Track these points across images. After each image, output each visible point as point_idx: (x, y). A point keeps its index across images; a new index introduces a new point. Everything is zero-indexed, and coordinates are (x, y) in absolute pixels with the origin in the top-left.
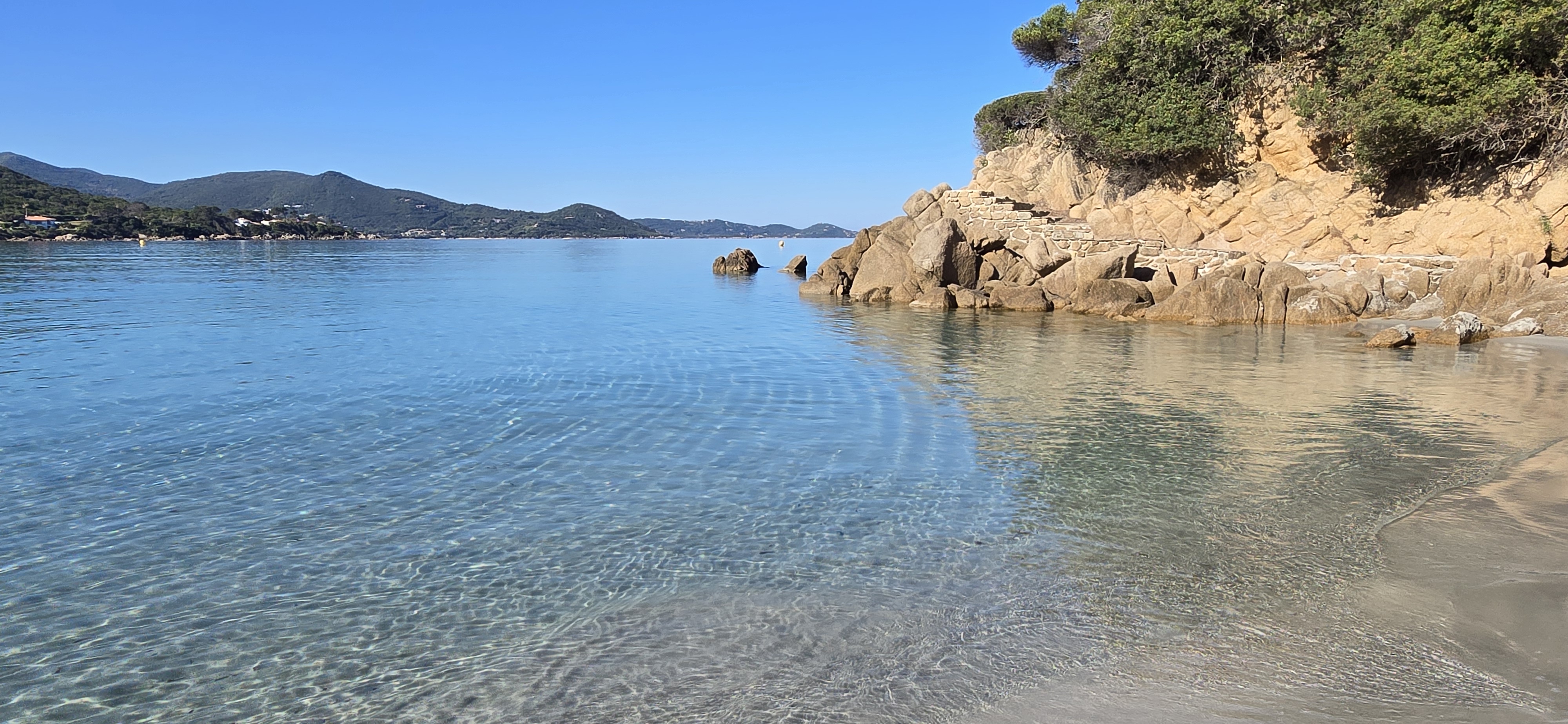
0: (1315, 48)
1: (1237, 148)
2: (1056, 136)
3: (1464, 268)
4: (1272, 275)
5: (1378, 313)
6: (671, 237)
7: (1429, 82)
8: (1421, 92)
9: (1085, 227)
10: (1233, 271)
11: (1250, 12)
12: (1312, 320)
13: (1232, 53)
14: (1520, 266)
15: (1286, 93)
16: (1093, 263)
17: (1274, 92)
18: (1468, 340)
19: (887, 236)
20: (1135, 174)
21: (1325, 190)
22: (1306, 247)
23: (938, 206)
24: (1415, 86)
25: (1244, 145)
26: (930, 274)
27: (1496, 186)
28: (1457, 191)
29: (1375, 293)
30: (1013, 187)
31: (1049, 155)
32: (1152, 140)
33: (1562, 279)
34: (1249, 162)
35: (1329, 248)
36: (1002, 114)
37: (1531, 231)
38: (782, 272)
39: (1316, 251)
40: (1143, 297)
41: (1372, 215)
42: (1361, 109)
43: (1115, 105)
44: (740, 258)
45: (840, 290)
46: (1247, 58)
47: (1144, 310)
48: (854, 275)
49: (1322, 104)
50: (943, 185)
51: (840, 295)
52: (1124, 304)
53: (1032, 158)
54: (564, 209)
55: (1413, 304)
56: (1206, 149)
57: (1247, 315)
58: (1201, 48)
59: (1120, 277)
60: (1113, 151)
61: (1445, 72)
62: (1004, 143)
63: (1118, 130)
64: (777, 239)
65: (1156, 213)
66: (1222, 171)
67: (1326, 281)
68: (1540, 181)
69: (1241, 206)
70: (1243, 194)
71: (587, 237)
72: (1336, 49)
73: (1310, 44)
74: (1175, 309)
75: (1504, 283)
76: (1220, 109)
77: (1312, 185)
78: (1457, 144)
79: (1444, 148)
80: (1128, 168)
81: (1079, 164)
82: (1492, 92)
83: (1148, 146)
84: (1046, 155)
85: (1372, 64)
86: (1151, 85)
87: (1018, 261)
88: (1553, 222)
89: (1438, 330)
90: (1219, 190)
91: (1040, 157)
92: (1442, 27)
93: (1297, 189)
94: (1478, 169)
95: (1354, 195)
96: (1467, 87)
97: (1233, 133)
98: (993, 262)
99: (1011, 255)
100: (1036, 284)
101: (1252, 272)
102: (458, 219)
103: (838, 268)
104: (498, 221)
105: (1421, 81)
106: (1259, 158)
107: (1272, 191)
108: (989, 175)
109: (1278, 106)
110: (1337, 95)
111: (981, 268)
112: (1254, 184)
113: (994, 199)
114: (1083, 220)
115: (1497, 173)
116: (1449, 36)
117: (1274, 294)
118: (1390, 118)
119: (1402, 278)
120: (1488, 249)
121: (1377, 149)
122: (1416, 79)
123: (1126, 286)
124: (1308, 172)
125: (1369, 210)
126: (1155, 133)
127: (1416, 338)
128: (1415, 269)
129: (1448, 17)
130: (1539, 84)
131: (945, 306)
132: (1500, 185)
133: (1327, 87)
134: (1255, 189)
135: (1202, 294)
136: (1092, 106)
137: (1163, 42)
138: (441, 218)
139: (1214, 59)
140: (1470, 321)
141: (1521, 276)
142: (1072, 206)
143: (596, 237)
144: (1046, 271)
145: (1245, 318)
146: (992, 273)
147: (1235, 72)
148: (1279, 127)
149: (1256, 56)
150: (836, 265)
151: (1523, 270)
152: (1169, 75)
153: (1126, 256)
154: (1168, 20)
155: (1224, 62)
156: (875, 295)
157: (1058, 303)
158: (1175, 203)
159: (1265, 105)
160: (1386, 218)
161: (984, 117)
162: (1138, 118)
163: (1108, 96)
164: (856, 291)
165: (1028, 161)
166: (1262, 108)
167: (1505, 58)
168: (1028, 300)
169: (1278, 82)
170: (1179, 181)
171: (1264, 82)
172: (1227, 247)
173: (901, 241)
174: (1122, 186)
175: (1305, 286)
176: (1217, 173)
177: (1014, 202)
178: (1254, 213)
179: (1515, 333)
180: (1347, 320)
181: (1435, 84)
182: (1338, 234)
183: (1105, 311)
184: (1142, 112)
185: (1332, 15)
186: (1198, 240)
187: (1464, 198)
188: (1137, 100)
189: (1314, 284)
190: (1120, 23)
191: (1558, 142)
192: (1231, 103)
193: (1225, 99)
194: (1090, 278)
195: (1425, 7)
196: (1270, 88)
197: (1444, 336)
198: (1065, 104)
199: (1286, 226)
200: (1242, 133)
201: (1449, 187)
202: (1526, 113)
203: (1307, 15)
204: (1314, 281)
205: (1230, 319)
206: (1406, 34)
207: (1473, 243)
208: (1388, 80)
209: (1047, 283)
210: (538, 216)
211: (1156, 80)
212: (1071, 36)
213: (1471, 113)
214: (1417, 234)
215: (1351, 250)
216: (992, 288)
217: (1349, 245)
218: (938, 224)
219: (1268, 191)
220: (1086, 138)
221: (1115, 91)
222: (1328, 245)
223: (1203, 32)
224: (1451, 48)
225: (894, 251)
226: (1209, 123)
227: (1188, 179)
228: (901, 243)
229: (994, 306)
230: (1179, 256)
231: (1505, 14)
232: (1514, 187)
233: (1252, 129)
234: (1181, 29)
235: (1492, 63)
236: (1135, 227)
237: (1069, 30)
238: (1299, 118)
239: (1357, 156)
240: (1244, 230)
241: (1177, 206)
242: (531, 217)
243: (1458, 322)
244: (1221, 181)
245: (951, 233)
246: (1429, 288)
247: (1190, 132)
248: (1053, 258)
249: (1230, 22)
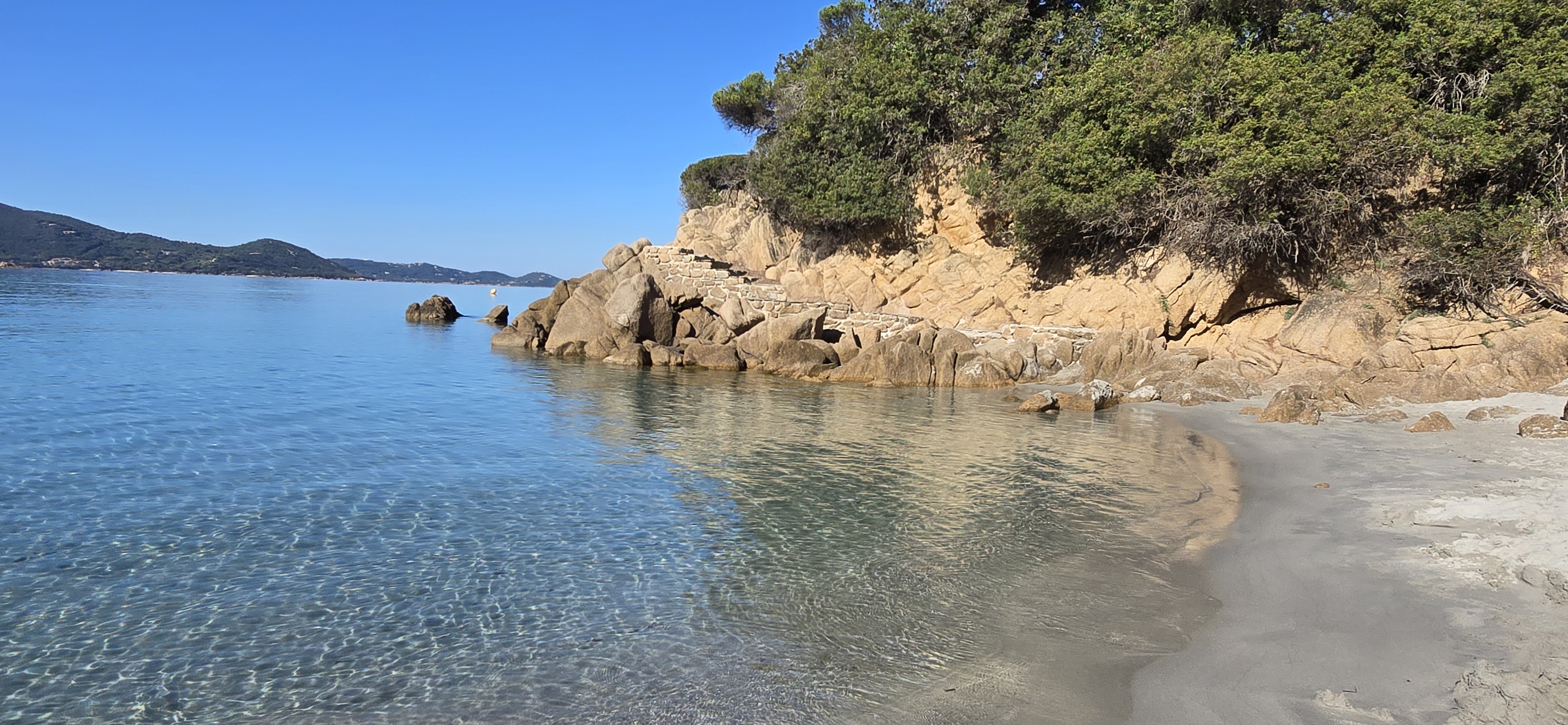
0: (981, 133)
1: (916, 221)
2: (754, 198)
3: (1101, 339)
4: (944, 341)
5: (1032, 378)
6: (373, 279)
7: (1072, 172)
8: (1066, 180)
9: (779, 288)
10: (909, 336)
11: (926, 96)
12: (976, 385)
13: (911, 132)
14: (1144, 339)
15: (958, 173)
16: (784, 324)
17: (947, 171)
18: (1102, 405)
19: (585, 289)
20: (826, 239)
21: (991, 263)
22: (975, 315)
23: (638, 260)
24: (1061, 174)
25: (922, 218)
26: (625, 329)
27: (1126, 266)
28: (1096, 269)
29: (1030, 360)
30: (712, 245)
31: (747, 217)
32: (841, 208)
33: (1176, 350)
34: (927, 234)
35: (993, 318)
36: (707, 174)
37: (1153, 308)
38: (482, 321)
39: (982, 320)
40: (830, 358)
41: (1029, 288)
42: (1018, 192)
43: (808, 172)
44: (436, 305)
45: (535, 342)
46: (924, 138)
47: (829, 371)
48: (551, 327)
49: (987, 185)
50: (643, 240)
51: (535, 349)
52: (811, 365)
53: (731, 218)
54: (250, 244)
55: (1061, 371)
56: (889, 219)
57: (921, 378)
58: (884, 124)
59: (810, 338)
60: (805, 216)
61: (1084, 164)
62: (708, 201)
63: (810, 196)
64: (489, 286)
65: (844, 278)
66: (904, 240)
67: (991, 347)
68: (1160, 264)
69: (919, 274)
70: (921, 264)
71: (276, 275)
72: (998, 136)
73: (977, 129)
74: (857, 371)
75: (1131, 354)
76: (901, 183)
77: (980, 258)
78: (1095, 228)
79: (1085, 231)
80: (819, 233)
81: (775, 227)
82: (1122, 184)
83: (837, 213)
84: (744, 217)
85: (1028, 153)
86: (840, 156)
87: (714, 319)
88: (1170, 301)
89: (1077, 396)
90: (900, 259)
91: (739, 218)
92: (1083, 124)
93: (967, 261)
94: (1113, 251)
95: (1014, 269)
96: (1102, 178)
97: (913, 206)
98: (689, 319)
99: (707, 313)
100: (731, 343)
101: (926, 337)
102: (117, 249)
103: (534, 320)
104: (167, 253)
105: (1066, 170)
106: (935, 231)
107: (947, 263)
108: (689, 232)
109: (951, 184)
110: (1000, 178)
111: (678, 325)
112: (931, 255)
113: (693, 256)
114: (777, 281)
115: (1127, 256)
116: (1088, 132)
117: (944, 359)
118: (1042, 201)
119: (1052, 346)
120: (1119, 323)
121: (1031, 228)
122: (1062, 168)
123: (814, 346)
124: (976, 246)
125: (1027, 283)
126: (843, 201)
127: (1060, 403)
128: (1062, 339)
129: (1088, 115)
130: (1158, 179)
131: (639, 362)
132: (1129, 266)
133: (992, 170)
134: (932, 260)
135: (881, 357)
136: (785, 172)
137: (850, 116)
138: (95, 246)
139: (897, 136)
140: (1103, 388)
141: (1145, 348)
142: (768, 267)
143: (287, 276)
144: (740, 330)
145: (919, 381)
146: (689, 330)
147: (913, 149)
148: (952, 204)
149: (930, 136)
150: (532, 317)
151: (1147, 342)
152: (856, 147)
153: (815, 318)
154: (855, 96)
155: (904, 140)
156: (569, 349)
157: (751, 362)
158: (861, 269)
159: (941, 182)
160: (1040, 292)
161: (690, 176)
162: (829, 186)
163: (801, 163)
164: (552, 345)
165: (727, 222)
166: (938, 185)
167: (1131, 155)
168: (721, 358)
169: (951, 163)
170: (866, 248)
171: (939, 161)
172: (907, 312)
173: (599, 294)
174: (814, 251)
175: (971, 352)
176: (899, 243)
177: (713, 261)
178: (931, 281)
179: (1139, 399)
180: (1007, 384)
181: (1077, 173)
182: (1001, 304)
183: (794, 371)
184: (832, 180)
185: (995, 105)
186: (882, 305)
187: (1102, 276)
188: (828, 169)
189: (979, 351)
190: (813, 95)
191: (1173, 231)
192: (911, 178)
193: (905, 173)
194: (781, 338)
195: (1069, 105)
196: (944, 167)
197: (1082, 401)
198: (762, 167)
199: (958, 296)
200: (920, 206)
201: (1089, 266)
202: (1149, 204)
203: (975, 103)
204: (980, 348)
205: (906, 382)
206: (1056, 128)
207: (1108, 318)
208: (1040, 167)
209: (741, 342)
210: (217, 250)
211: (844, 151)
212: (770, 103)
213: (1105, 201)
214: (1064, 307)
215: (1012, 319)
216: (687, 345)
217: (1010, 314)
218: (634, 279)
219: (943, 262)
220: (781, 202)
221: (807, 160)
222: (993, 314)
223: (886, 110)
224: (1090, 143)
225: (592, 304)
226: (891, 195)
227: (874, 247)
228: (600, 297)
229: (688, 364)
230: (864, 319)
231: (1131, 117)
232: (1140, 268)
233: (929, 204)
234: (867, 105)
235: (1121, 159)
236: (825, 290)
237: (767, 97)
238: (968, 197)
239: (1016, 234)
240: (922, 298)
241: (863, 272)
242: (208, 251)
243: (1093, 389)
244: (902, 251)
245: (648, 288)
246: (1073, 356)
247: (875, 203)
248: (748, 317)
249: (909, 103)
